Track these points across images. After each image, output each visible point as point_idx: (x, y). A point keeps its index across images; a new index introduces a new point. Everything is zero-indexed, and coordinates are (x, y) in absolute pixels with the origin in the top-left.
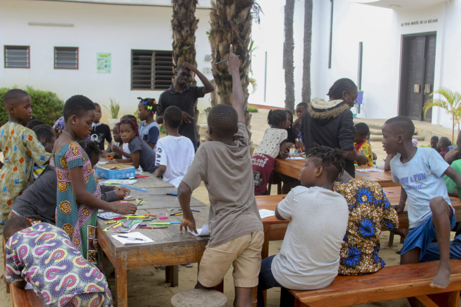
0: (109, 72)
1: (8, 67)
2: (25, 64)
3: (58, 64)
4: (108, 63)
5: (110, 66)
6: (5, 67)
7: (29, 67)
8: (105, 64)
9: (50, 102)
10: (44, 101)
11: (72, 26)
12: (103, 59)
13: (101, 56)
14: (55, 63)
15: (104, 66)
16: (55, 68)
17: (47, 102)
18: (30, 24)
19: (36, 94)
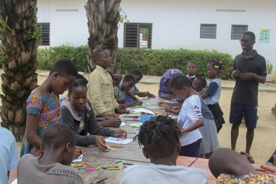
0: (268, 42)
1: (203, 38)
2: (213, 36)
3: (233, 36)
4: (267, 36)
5: (268, 38)
6: (201, 37)
7: (215, 38)
8: (266, 36)
9: (226, 61)
10: (222, 60)
11: (244, 11)
12: (264, 33)
13: (263, 31)
14: (232, 36)
15: (264, 38)
16: (232, 39)
17: (224, 60)
18: (217, 10)
19: (217, 55)
